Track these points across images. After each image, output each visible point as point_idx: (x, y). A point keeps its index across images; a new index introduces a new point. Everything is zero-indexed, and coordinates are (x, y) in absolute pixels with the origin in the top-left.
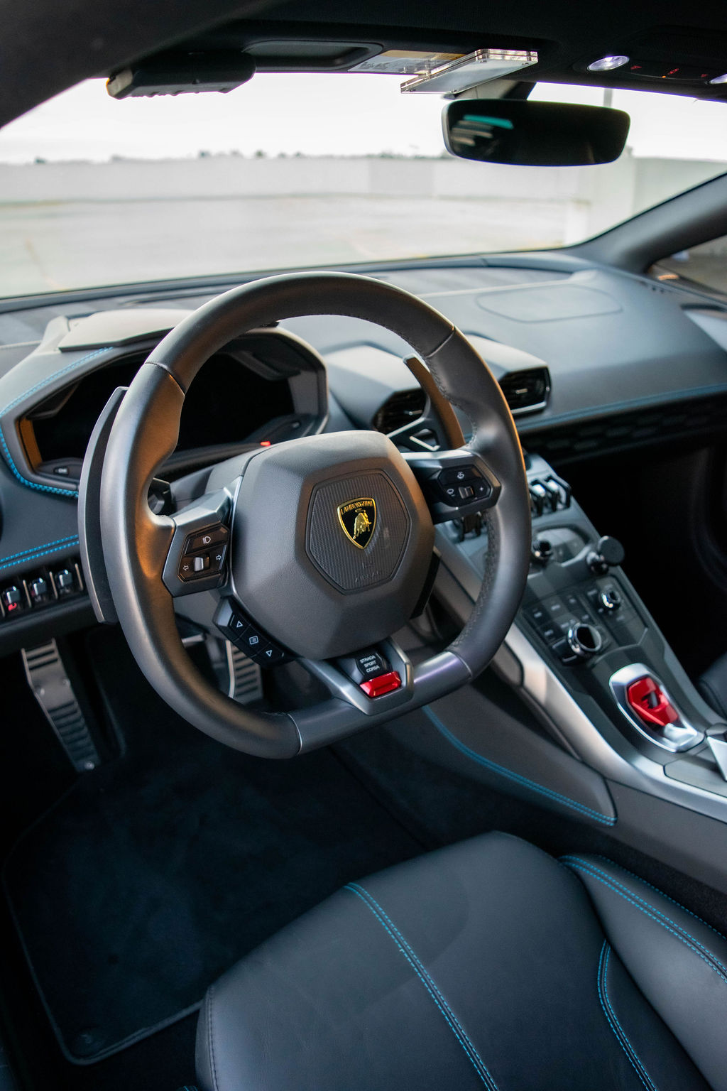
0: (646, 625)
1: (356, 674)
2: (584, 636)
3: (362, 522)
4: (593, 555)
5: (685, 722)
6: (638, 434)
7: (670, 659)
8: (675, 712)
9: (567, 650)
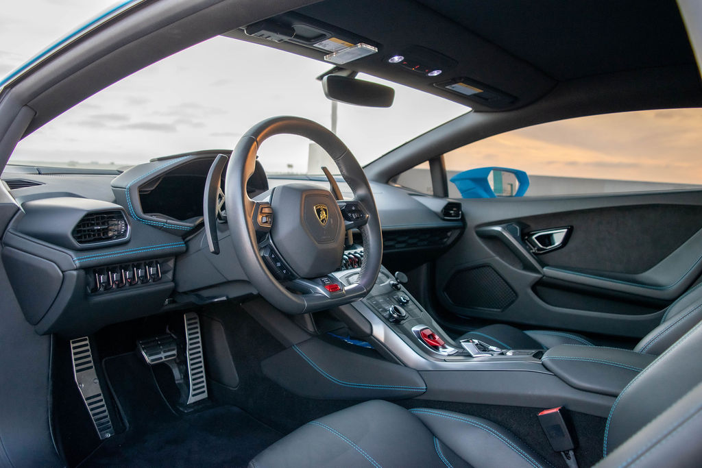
0: (422, 311)
1: (321, 283)
2: (396, 310)
3: (323, 215)
4: (392, 282)
5: (447, 347)
6: (397, 246)
7: (435, 324)
8: (442, 342)
9: (391, 316)
